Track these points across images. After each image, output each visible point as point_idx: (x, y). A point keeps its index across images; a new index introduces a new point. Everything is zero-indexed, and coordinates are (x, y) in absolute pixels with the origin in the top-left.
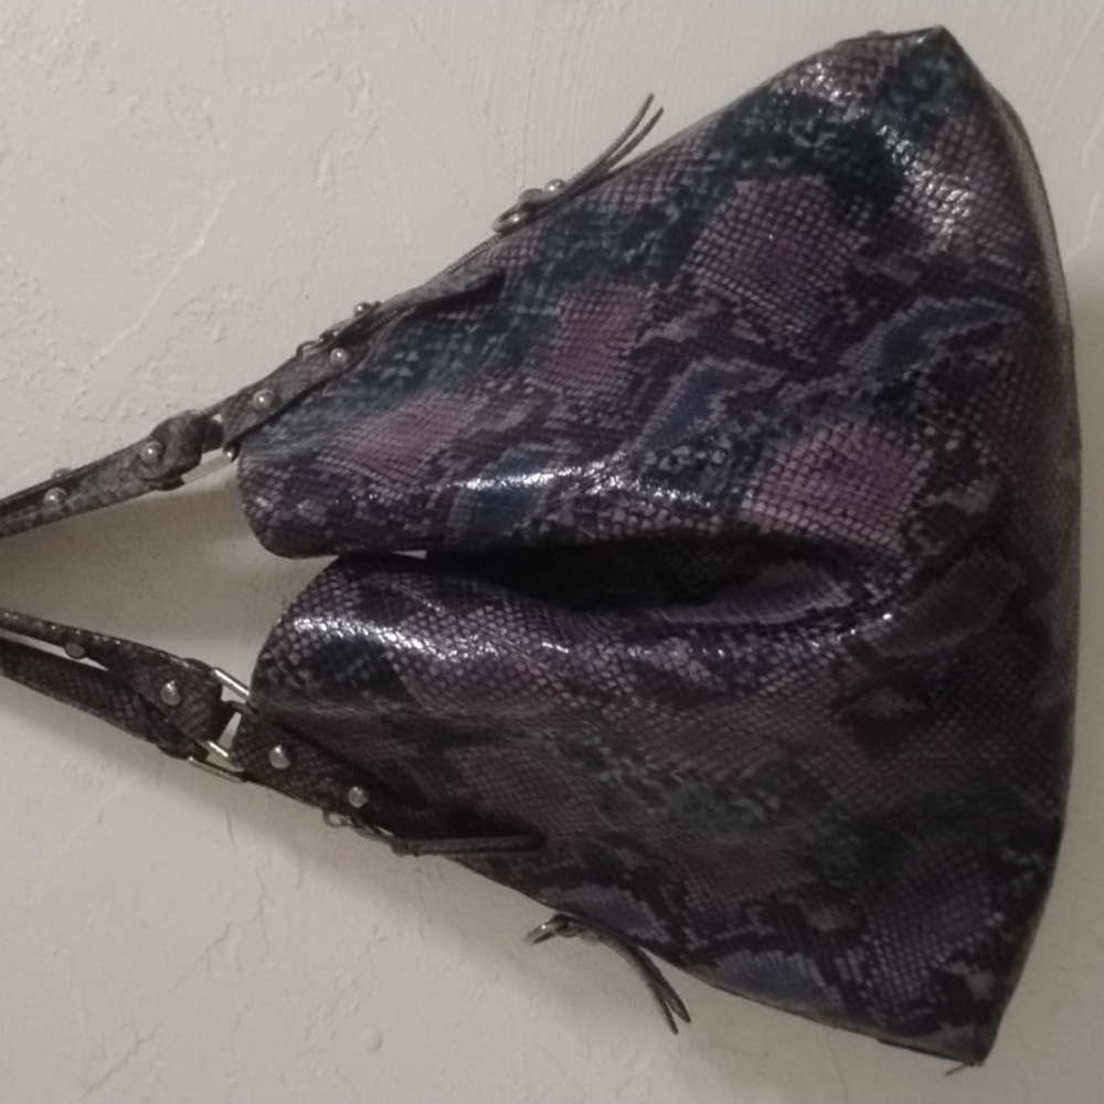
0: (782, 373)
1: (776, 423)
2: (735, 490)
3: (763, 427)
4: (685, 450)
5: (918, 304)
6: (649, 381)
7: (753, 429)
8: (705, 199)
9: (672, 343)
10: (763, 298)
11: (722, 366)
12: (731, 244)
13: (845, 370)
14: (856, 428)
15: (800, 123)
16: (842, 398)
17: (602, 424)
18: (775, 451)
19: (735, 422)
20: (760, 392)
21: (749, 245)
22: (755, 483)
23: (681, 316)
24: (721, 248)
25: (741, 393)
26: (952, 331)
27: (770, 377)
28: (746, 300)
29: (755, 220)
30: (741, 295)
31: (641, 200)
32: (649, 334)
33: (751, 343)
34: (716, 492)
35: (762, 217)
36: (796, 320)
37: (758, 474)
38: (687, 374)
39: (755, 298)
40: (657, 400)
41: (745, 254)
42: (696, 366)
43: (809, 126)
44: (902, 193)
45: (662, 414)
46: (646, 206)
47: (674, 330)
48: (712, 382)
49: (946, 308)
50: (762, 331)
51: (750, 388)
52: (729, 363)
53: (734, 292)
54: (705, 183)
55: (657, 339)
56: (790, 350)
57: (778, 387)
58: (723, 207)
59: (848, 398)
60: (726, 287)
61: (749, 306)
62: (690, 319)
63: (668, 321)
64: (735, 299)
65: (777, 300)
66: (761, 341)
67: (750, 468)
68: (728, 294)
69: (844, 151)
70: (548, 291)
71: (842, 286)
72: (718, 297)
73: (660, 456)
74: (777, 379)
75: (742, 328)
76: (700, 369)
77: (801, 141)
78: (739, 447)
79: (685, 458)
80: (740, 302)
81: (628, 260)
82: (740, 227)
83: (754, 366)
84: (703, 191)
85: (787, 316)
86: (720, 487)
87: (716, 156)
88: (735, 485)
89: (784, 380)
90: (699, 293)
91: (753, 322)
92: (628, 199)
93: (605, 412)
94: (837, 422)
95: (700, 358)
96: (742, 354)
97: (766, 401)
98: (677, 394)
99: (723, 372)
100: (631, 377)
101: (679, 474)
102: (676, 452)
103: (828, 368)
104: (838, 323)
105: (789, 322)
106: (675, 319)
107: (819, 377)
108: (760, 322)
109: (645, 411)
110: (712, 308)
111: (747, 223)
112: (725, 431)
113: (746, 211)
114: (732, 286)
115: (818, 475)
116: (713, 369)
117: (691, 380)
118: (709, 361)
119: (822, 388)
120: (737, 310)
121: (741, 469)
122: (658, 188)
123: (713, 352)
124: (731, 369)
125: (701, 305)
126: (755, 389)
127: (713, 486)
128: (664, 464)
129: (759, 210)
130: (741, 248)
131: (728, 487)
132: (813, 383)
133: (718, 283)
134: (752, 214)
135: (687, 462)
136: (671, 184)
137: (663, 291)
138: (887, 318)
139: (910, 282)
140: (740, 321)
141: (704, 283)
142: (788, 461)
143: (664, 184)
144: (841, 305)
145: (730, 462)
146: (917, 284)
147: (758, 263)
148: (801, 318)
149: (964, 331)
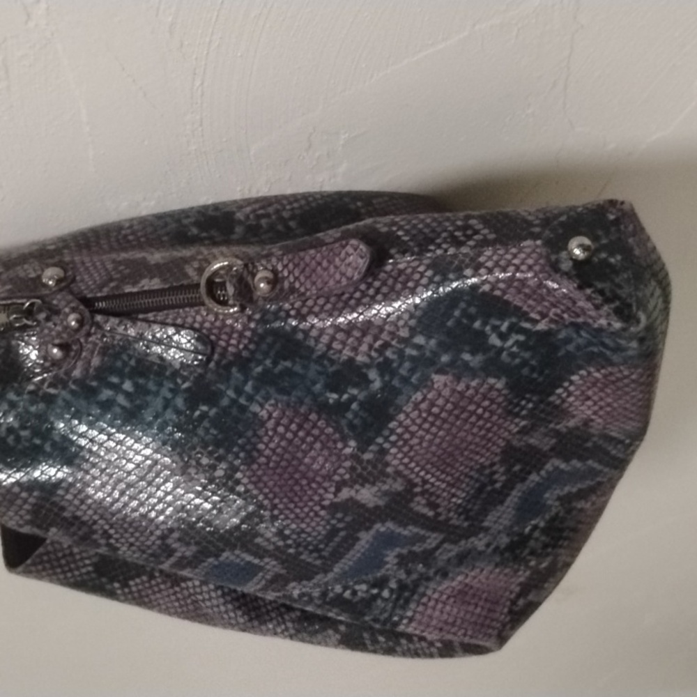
0: (441, 537)
1: (431, 572)
2: (396, 619)
3: (421, 575)
4: (364, 587)
5: (549, 467)
6: (342, 534)
7: (414, 576)
8: (405, 380)
9: (363, 506)
10: (438, 480)
11: (399, 530)
12: (421, 433)
13: (487, 530)
14: (485, 572)
15: (497, 323)
16: (480, 553)
17: (303, 557)
18: (427, 587)
19: (402, 571)
20: (424, 552)
21: (435, 435)
22: (409, 614)
23: (373, 484)
24: (413, 434)
25: (410, 552)
26: (567, 489)
27: (433, 539)
28: (425, 482)
29: (444, 415)
30: (422, 478)
31: (347, 353)
32: (345, 493)
33: (423, 516)
34: (382, 618)
35: (450, 412)
36: (459, 493)
37: (412, 606)
38: (372, 532)
39: (432, 480)
40: (348, 550)
41: (431, 442)
42: (379, 527)
43: (504, 327)
44: (562, 387)
45: (350, 560)
46: (351, 360)
47: (367, 495)
48: (390, 540)
49: (568, 468)
50: (433, 505)
51: (416, 548)
52: (405, 529)
53: (417, 475)
54: (407, 365)
55: (351, 499)
56: (451, 519)
57: (437, 548)
58: (419, 396)
59: (484, 552)
60: (412, 470)
61: (428, 486)
62: (379, 490)
63: (363, 485)
64: (418, 480)
65: (449, 478)
66: (431, 514)
67: (407, 601)
68: (413, 476)
69: (527, 355)
70: (256, 389)
71: (497, 459)
72: (404, 477)
73: (345, 588)
74: (437, 541)
75: (419, 503)
76: (383, 529)
77: (494, 340)
78: (402, 587)
79: (363, 592)
80: (420, 484)
81: (331, 401)
82: (431, 419)
83: (422, 532)
84: (403, 372)
85: (453, 491)
86: (386, 615)
87: (419, 340)
88: (396, 615)
89: (442, 542)
90: (389, 470)
91: (428, 499)
92: (336, 345)
93: (306, 548)
94: (472, 570)
95: (383, 522)
96: (415, 523)
97: (427, 557)
98: (363, 547)
99: (399, 534)
100: (328, 527)
101: (357, 603)
102: (357, 587)
103: (475, 529)
104: (489, 488)
105: (454, 495)
106: (367, 486)
107: (467, 538)
108: (433, 498)
109: (337, 556)
110: (398, 486)
111: (437, 416)
112: (395, 577)
113: (438, 406)
114: (417, 469)
115: (452, 600)
116: (393, 532)
117: (375, 538)
118: (390, 525)
119: (469, 545)
120: (418, 490)
121: (402, 602)
122: (364, 348)
123: (393, 519)
124: (406, 533)
125: (389, 481)
126: (421, 549)
127: (381, 614)
128: (347, 594)
129: (449, 406)
130: (428, 437)
131: (391, 616)
132: (463, 542)
133: (406, 465)
134: (442, 409)
135: (364, 595)
136: (376, 350)
137: (360, 454)
138: (523, 480)
139: (546, 448)
140: (418, 499)
141: (395, 462)
142: (434, 593)
143: (371, 347)
144: (494, 473)
145: (394, 596)
146: (552, 449)
147: (440, 452)
148: (463, 490)
149: (574, 490)
